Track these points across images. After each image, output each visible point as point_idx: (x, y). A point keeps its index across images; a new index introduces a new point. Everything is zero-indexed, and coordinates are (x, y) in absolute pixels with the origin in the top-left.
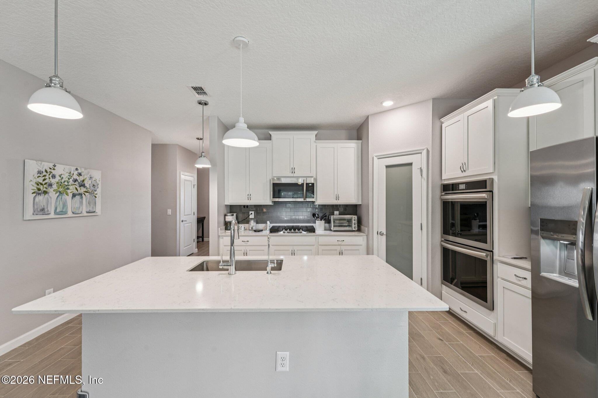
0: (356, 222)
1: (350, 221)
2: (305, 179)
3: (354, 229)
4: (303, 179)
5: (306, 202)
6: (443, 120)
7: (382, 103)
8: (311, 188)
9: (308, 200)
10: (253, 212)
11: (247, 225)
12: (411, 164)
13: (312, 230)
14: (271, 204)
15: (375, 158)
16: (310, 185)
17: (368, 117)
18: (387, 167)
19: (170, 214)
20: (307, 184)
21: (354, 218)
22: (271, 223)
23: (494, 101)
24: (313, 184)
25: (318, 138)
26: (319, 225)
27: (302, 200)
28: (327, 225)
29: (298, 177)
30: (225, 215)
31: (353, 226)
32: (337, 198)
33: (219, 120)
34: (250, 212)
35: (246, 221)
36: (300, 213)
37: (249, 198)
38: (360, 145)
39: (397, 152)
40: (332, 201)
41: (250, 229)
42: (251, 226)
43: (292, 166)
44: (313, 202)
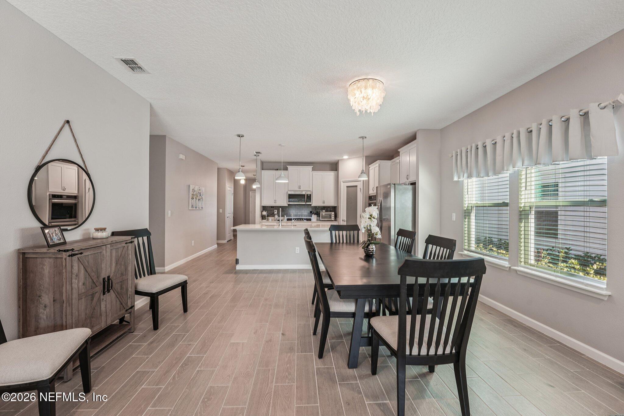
0: (334, 216)
1: (330, 216)
2: (306, 192)
3: (332, 220)
4: (305, 192)
5: (307, 204)
6: (370, 166)
7: (343, 157)
8: (309, 197)
9: (307, 203)
10: (276, 210)
11: (273, 218)
12: (356, 186)
13: (310, 220)
14: (287, 205)
15: (342, 182)
16: (309, 195)
17: (339, 160)
18: (347, 187)
19: (221, 212)
20: (307, 194)
21: (333, 213)
22: (286, 217)
23: (379, 164)
24: (310, 195)
25: (313, 169)
26: (314, 218)
27: (304, 203)
28: (318, 218)
29: (302, 191)
30: (262, 212)
31: (332, 218)
32: (324, 202)
33: (261, 160)
34: (275, 210)
35: (273, 215)
36: (303, 211)
37: (275, 202)
38: (336, 173)
39: (351, 180)
40: (321, 204)
41: (275, 219)
42: (275, 218)
43: (299, 185)
44: (311, 205)
